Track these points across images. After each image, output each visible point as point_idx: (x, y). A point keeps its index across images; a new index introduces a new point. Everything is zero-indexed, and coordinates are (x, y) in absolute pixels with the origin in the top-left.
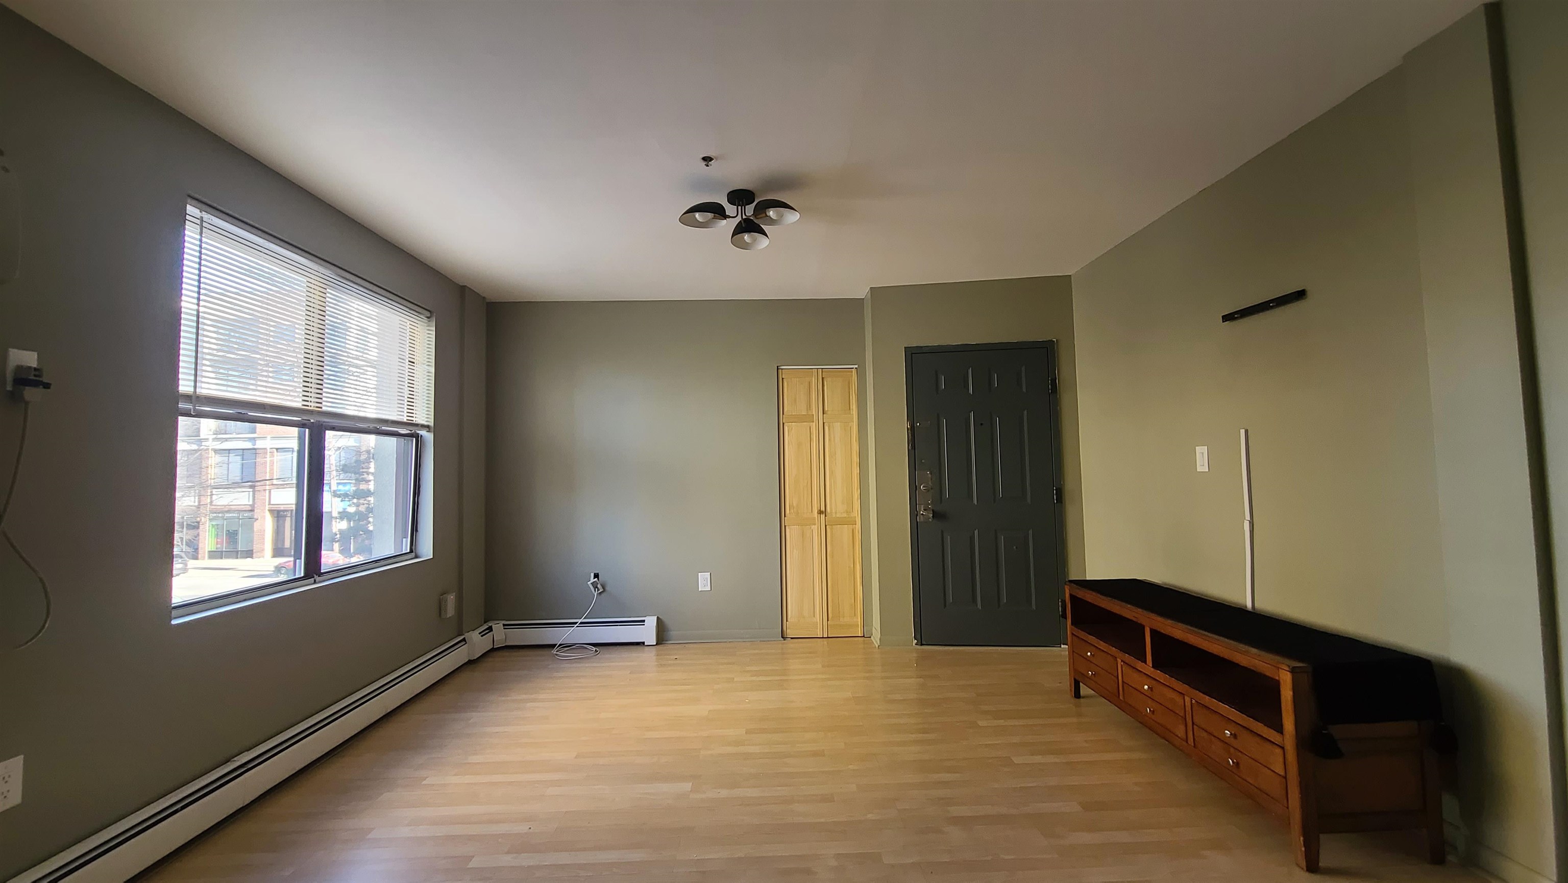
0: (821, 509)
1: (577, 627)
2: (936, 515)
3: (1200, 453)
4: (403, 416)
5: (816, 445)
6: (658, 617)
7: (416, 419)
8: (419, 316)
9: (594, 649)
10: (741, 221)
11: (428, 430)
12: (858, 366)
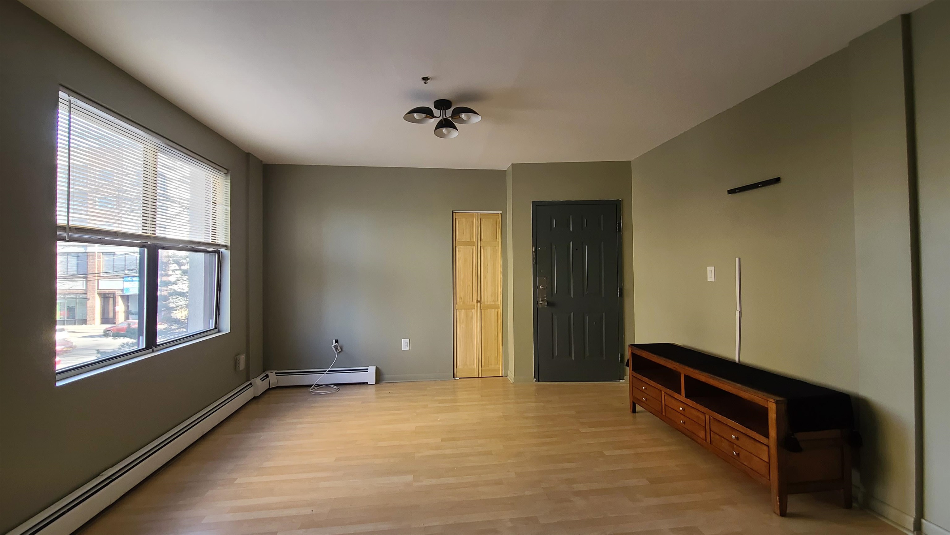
0: (478, 300)
1: (326, 373)
2: (549, 304)
3: (710, 270)
4: (209, 239)
5: (476, 260)
6: (376, 367)
7: (218, 241)
8: (220, 172)
9: (336, 387)
10: (442, 119)
11: (226, 248)
12: (502, 212)
